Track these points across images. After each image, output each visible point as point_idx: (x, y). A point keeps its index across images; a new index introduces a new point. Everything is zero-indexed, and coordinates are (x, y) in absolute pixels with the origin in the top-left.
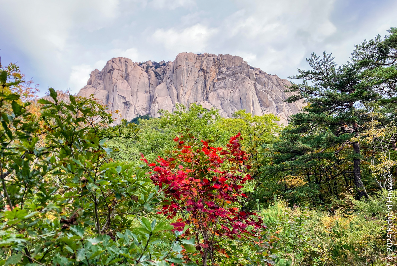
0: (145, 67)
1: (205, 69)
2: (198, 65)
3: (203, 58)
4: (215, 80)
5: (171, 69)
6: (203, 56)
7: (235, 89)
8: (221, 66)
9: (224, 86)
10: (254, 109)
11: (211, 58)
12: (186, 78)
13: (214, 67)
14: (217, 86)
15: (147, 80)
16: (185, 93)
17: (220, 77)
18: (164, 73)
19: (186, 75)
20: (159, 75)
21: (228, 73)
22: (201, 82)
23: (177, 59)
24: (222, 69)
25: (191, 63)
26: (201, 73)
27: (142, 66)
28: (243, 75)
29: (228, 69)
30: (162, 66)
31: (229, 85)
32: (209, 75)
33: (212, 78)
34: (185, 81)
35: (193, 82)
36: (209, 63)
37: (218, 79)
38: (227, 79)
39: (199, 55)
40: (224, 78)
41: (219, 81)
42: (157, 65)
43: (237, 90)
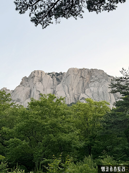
0: (51, 75)
1: (83, 76)
2: (79, 74)
3: (82, 71)
4: (89, 82)
5: (65, 76)
6: (82, 69)
7: (100, 87)
8: (92, 75)
9: (94, 86)
10: (110, 99)
11: (86, 71)
12: (73, 81)
13: (88, 75)
14: (90, 86)
15: (52, 82)
16: (73, 89)
17: (91, 81)
18: (61, 78)
19: (73, 79)
20: (59, 79)
21: (96, 78)
22: (81, 83)
23: (68, 71)
24: (93, 76)
25: (76, 73)
26: (81, 79)
27: (50, 75)
28: (104, 80)
29: (96, 76)
30: (60, 75)
31: (96, 85)
32: (86, 80)
33: (87, 81)
34: (73, 83)
35: (77, 83)
36: (85, 74)
37: (91, 82)
38: (96, 81)
39: (80, 69)
40: (94, 81)
41: (91, 83)
42: (57, 74)
43: (101, 88)
